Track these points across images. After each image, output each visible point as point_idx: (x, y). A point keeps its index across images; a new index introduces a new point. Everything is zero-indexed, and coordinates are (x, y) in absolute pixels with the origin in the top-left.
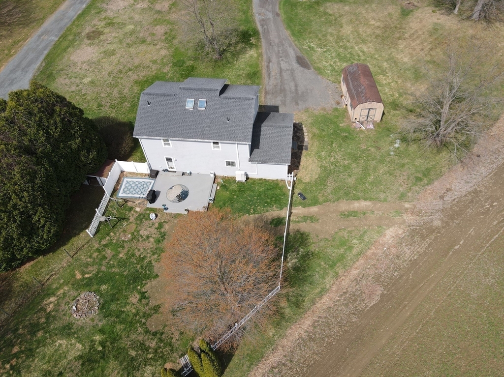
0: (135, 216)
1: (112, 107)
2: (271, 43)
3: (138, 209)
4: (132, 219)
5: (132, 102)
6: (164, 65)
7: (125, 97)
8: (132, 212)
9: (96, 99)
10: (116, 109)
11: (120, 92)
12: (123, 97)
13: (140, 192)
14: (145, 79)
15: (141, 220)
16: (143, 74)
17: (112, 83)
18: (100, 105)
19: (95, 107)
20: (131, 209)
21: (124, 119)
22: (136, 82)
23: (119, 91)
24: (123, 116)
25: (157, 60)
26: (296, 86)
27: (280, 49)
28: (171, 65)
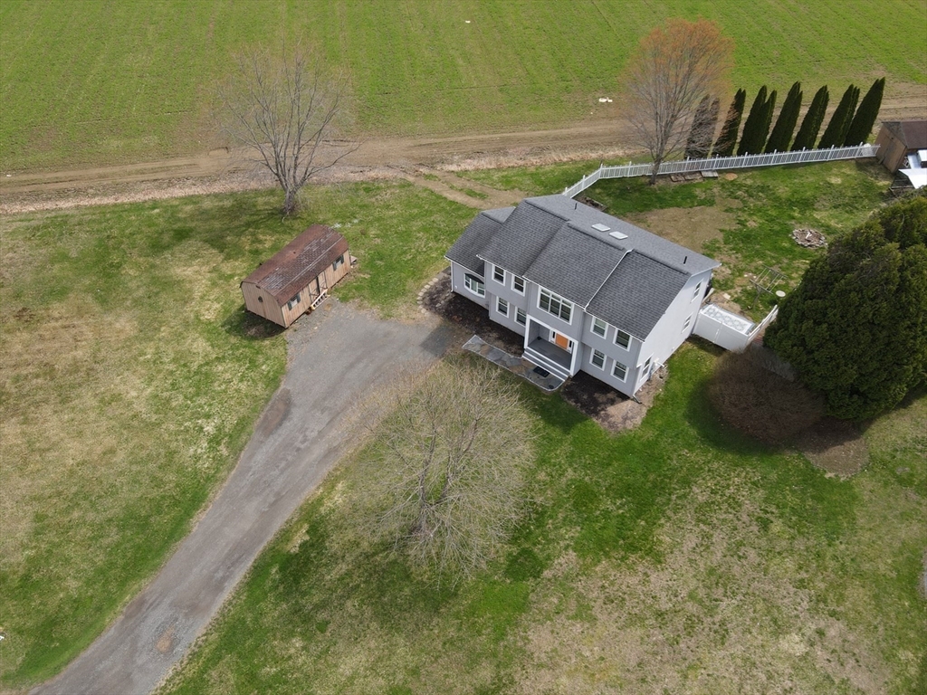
0: (732, 291)
1: (734, 504)
2: (272, 505)
3: (727, 297)
4: (739, 290)
5: (685, 496)
6: (564, 583)
7: (699, 520)
8: (736, 296)
9: (770, 552)
10: (727, 492)
11: (706, 544)
12: (704, 523)
13: (718, 315)
14: (633, 557)
15: (726, 284)
16: (633, 580)
17: (721, 590)
18: (765, 525)
19: (777, 526)
20: (737, 301)
21: (716, 457)
22: (658, 559)
23: (708, 547)
24: (716, 465)
25: (575, 617)
26: (352, 366)
27: (277, 472)
28: (547, 573)
